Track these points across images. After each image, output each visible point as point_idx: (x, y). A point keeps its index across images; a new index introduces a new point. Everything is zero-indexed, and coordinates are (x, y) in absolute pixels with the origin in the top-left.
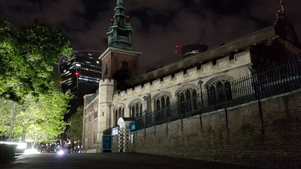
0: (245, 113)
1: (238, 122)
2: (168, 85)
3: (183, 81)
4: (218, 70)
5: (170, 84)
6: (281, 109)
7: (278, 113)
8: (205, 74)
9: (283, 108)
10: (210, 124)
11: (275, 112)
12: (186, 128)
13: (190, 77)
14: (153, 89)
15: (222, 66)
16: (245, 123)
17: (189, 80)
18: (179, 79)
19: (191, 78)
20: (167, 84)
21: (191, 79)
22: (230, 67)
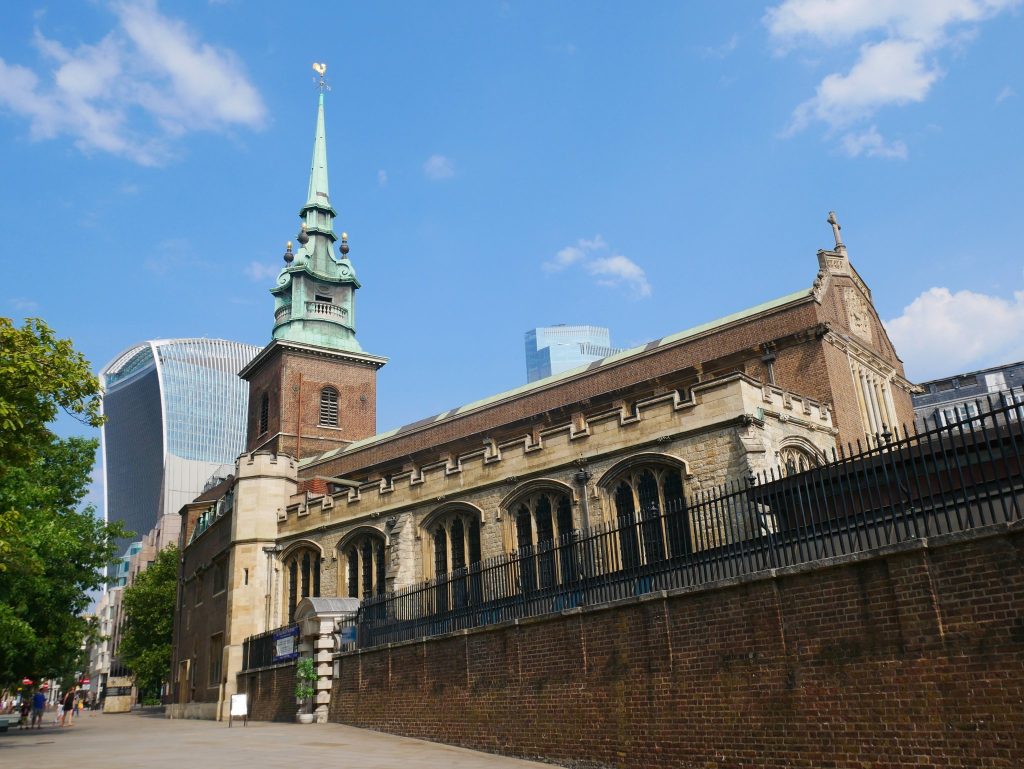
0: (730, 612)
1: (707, 642)
2: (476, 479)
3: (525, 468)
4: (642, 434)
5: (482, 477)
6: (844, 605)
7: (835, 620)
8: (599, 446)
9: (852, 604)
10: (612, 642)
11: (826, 615)
12: (530, 652)
13: (549, 453)
14: (423, 494)
15: (654, 421)
16: (729, 646)
17: (545, 464)
18: (514, 461)
19: (553, 457)
20: (471, 478)
21: (552, 462)
22: (680, 424)
